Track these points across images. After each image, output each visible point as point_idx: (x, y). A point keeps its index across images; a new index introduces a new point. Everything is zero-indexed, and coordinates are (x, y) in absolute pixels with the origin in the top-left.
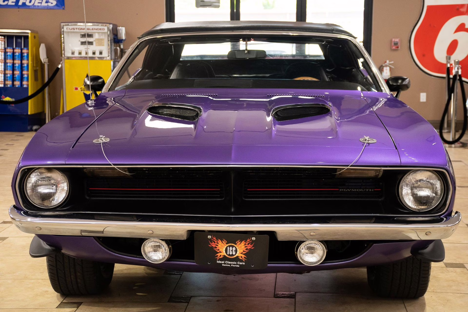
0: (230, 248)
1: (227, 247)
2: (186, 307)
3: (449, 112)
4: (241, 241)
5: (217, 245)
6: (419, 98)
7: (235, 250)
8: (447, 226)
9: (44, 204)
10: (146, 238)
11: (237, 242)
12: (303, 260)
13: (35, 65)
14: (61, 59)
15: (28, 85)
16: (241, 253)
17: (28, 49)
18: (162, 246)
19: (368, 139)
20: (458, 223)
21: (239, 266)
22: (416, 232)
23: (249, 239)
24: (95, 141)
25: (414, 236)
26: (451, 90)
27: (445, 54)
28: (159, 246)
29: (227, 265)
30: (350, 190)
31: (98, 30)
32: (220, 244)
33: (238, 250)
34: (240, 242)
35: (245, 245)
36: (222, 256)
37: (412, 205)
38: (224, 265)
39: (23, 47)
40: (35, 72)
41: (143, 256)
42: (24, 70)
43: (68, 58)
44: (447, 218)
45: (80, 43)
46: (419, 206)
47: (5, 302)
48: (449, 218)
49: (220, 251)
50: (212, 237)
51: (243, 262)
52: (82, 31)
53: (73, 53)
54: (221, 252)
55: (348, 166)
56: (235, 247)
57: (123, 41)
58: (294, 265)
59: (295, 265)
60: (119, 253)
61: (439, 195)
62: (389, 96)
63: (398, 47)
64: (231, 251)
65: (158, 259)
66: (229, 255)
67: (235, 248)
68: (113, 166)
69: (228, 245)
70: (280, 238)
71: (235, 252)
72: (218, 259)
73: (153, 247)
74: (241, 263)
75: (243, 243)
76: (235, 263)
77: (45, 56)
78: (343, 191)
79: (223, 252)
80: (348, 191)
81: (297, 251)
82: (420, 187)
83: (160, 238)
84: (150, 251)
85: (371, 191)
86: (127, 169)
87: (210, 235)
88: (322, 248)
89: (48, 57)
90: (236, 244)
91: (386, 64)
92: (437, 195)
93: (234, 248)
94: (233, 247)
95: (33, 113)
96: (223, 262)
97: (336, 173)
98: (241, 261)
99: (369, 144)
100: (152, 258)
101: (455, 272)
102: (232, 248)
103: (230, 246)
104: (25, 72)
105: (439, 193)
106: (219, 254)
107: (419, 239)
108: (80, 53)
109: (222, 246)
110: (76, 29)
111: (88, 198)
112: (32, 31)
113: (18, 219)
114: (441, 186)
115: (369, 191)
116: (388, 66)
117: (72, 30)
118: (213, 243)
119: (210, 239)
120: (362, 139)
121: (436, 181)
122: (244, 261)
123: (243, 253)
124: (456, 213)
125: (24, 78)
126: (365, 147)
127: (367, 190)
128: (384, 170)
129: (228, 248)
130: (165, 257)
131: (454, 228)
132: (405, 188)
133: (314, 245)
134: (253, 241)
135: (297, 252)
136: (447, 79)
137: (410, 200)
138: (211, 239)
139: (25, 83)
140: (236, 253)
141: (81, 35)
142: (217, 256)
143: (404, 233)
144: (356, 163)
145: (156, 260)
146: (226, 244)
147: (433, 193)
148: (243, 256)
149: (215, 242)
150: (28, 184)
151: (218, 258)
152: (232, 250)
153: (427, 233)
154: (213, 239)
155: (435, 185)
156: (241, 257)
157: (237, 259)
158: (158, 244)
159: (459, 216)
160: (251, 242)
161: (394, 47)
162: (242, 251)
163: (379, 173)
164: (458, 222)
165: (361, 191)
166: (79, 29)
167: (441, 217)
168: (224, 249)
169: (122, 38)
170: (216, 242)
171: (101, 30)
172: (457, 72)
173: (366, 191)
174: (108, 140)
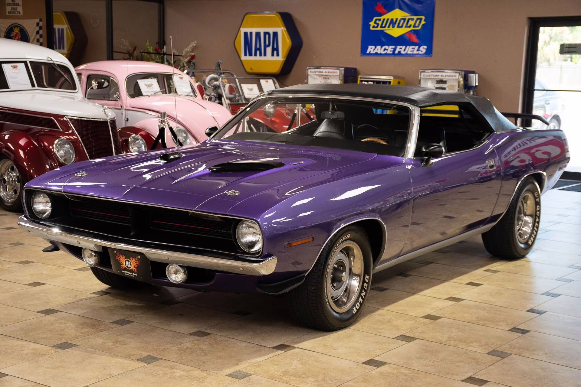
4: (133, 258)
7: (130, 264)
12: (170, 278)
23: (137, 257)
29: (128, 275)
30: (218, 230)
31: (450, 77)
32: (121, 258)
33: (132, 264)
36: (124, 267)
38: (126, 274)
49: (122, 263)
52: (436, 77)
57: (473, 88)
64: (128, 264)
66: (128, 267)
69: (126, 260)
74: (135, 275)
75: (134, 260)
76: (132, 274)
78: (213, 231)
79: (124, 264)
80: (216, 231)
81: (165, 271)
87: (115, 251)
90: (130, 260)
93: (129, 262)
96: (125, 272)
106: (122, 265)
109: (123, 260)
111: (72, 215)
112: (395, 77)
117: (428, 76)
118: (118, 257)
119: (116, 254)
122: (136, 273)
129: (126, 262)
140: (131, 266)
141: (436, 81)
151: (122, 268)
154: (118, 254)
156: (134, 270)
157: (131, 271)
160: (138, 259)
162: (134, 265)
166: (433, 75)
167: (259, 258)
168: (124, 262)
169: (472, 85)
171: (453, 76)
173: (228, 233)
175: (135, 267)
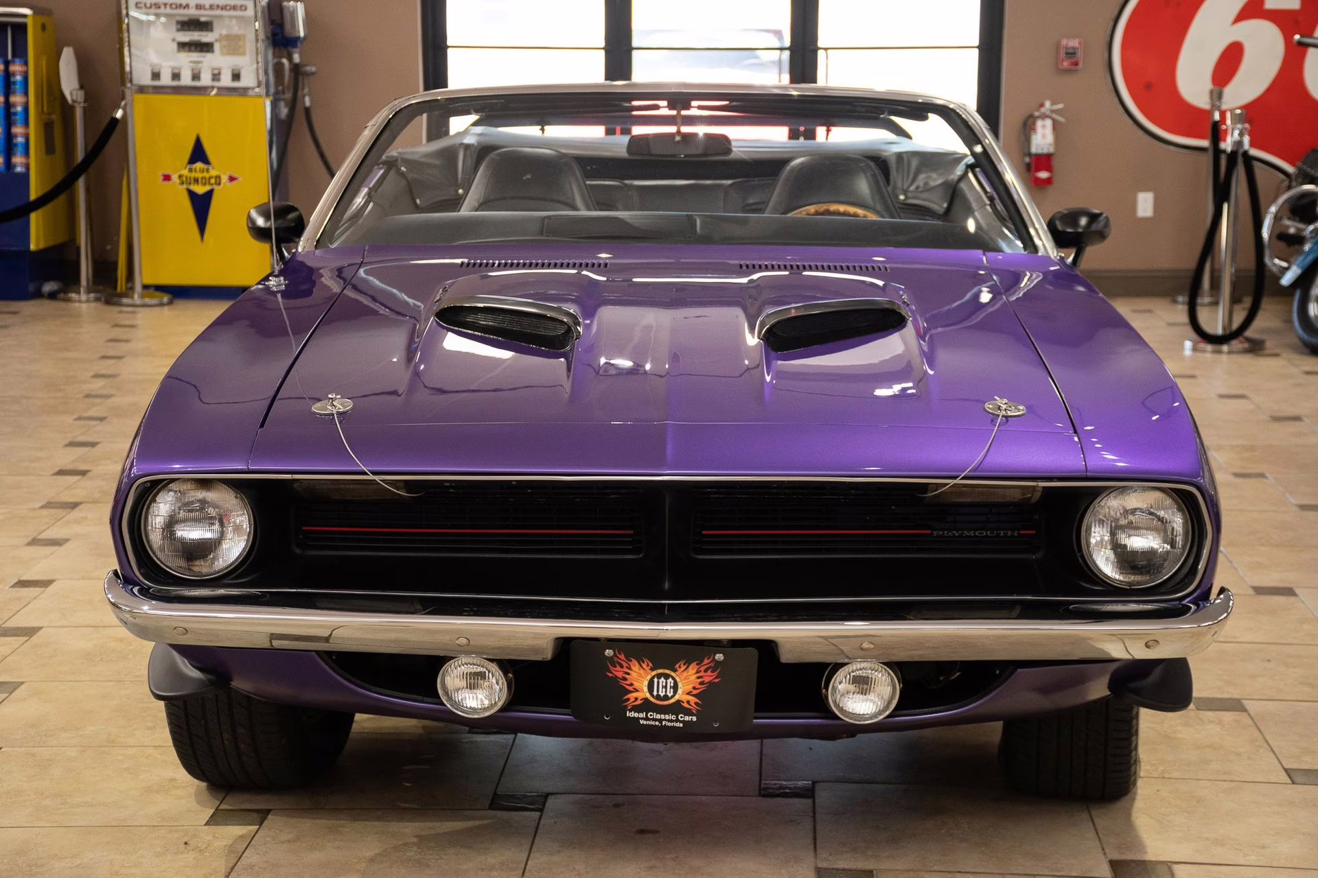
0: (661, 681)
1: (653, 677)
2: (537, 821)
3: (1217, 252)
4: (688, 663)
5: (628, 674)
6: (1133, 205)
7: (672, 685)
8: (1199, 626)
9: (190, 569)
10: (448, 655)
11: (677, 666)
12: (841, 710)
13: (45, 109)
14: (123, 92)
15: (27, 166)
16: (688, 694)
17: (26, 63)
18: (490, 674)
19: (1004, 407)
20: (1225, 618)
21: (681, 725)
22: (1123, 640)
23: (708, 659)
24: (317, 408)
25: (1116, 651)
26: (1222, 193)
27: (1207, 84)
28: (482, 676)
29: (653, 723)
30: (960, 532)
31: (226, 9)
32: (635, 672)
33: (680, 685)
34: (684, 664)
35: (697, 672)
36: (639, 700)
37: (1114, 574)
38: (645, 722)
39: (10, 57)
40: (47, 127)
41: (440, 698)
42: (15, 124)
43: (142, 90)
44: (1198, 606)
45: (175, 46)
46: (1129, 576)
47: (72, 807)
48: (1203, 604)
49: (634, 689)
50: (615, 655)
51: (692, 714)
52: (182, 11)
53: (156, 76)
54: (637, 691)
55: (955, 478)
56: (673, 678)
57: (299, 44)
58: (819, 721)
59: (822, 721)
60: (378, 689)
61: (1178, 548)
62: (1054, 264)
63: (1076, 64)
64: (663, 687)
65: (480, 707)
66: (658, 697)
67: (672, 681)
68: (371, 477)
69: (654, 673)
70: (786, 657)
71: (672, 690)
72: (629, 708)
73: (467, 678)
74: (687, 718)
75: (692, 669)
76: (673, 717)
77: (76, 85)
78: (943, 536)
79: (643, 690)
80: (954, 536)
81: (827, 687)
82: (1132, 528)
83: (485, 656)
84: (460, 688)
85: (1012, 536)
86: (402, 484)
87: (609, 649)
88: (890, 680)
89: (82, 87)
90: (675, 671)
91: (1043, 110)
92: (1175, 548)
93: (670, 680)
94: (668, 679)
95: (42, 246)
96: (642, 715)
97: (926, 493)
98: (688, 712)
99: (1009, 419)
100: (465, 705)
101: (1219, 723)
102: (665, 681)
103: (659, 676)
104: (18, 130)
105: (1180, 543)
106: (632, 696)
107: (1129, 657)
108: (176, 76)
109: (640, 675)
110: (163, 7)
111: (298, 551)
112: (37, 11)
113: (126, 606)
114: (1185, 524)
115: (1006, 536)
116: (1047, 117)
117: (153, 7)
118: (618, 668)
119: (611, 659)
120: (991, 406)
121: (1173, 514)
122: (694, 712)
123: (691, 692)
124: (1222, 590)
125: (16, 145)
126: (998, 427)
127: (1002, 532)
128: (1044, 487)
129: (656, 680)
130: (495, 703)
131: (1217, 629)
132: (1097, 529)
133: (870, 672)
134: (717, 662)
135: (827, 690)
136: (1211, 153)
137: (1107, 559)
138: (612, 657)
139: (18, 160)
140: (675, 692)
141: (178, 22)
142: (628, 699)
143: (1093, 643)
144: (975, 469)
145: (474, 710)
146: (650, 671)
147: (1165, 542)
148: (693, 699)
149: (622, 666)
150: (152, 518)
151: (630, 704)
152: (664, 684)
153: (1150, 644)
154: (617, 657)
155: (1170, 522)
156: (688, 702)
157: (677, 708)
158: (480, 669)
159: (1228, 599)
160: (712, 664)
161: (1066, 64)
162: (689, 688)
163: (1033, 495)
164: (1225, 615)
165: (987, 536)
166: (174, 6)
167: (1185, 602)
168: (646, 683)
169: (297, 35)
170: (625, 664)
171: (234, 9)
172: (1239, 144)
173: (998, 536)
174: (349, 405)
175: (695, 692)
